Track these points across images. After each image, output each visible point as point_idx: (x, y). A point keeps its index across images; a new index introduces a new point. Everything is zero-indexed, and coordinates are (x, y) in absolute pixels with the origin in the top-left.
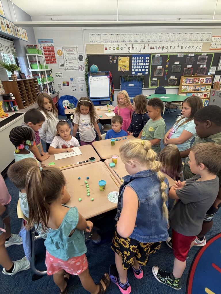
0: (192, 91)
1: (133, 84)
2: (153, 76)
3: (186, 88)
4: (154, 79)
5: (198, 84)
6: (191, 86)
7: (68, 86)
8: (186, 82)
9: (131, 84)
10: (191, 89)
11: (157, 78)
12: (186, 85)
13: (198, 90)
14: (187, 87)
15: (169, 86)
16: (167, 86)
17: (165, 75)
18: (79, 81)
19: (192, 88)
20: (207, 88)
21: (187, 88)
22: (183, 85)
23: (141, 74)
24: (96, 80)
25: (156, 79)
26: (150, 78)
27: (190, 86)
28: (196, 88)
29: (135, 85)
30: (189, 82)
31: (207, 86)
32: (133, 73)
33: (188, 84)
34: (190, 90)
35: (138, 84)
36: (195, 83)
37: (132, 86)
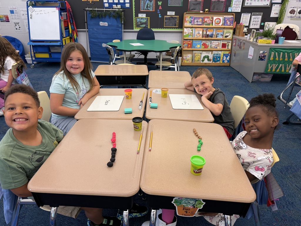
0: (201, 36)
1: (106, 23)
2: (138, 11)
3: (191, 32)
4: (140, 15)
5: (211, 26)
6: (200, 29)
7: (7, 21)
8: (190, 23)
9: (103, 22)
10: (199, 33)
11: (145, 14)
12: (192, 27)
13: (212, 37)
14: (194, 30)
15: (166, 28)
16: (164, 28)
17: (158, 10)
18: (23, 15)
19: (201, 32)
20: (227, 33)
21: (194, 31)
22: (185, 27)
23: (119, 6)
24: (39, 13)
25: (144, 16)
26: (134, 14)
27: (198, 29)
28: (208, 33)
29: (110, 24)
30: (196, 23)
31: (225, 31)
32: (106, 5)
33: (193, 26)
34: (198, 35)
35: (114, 22)
36: (206, 25)
37: (105, 26)
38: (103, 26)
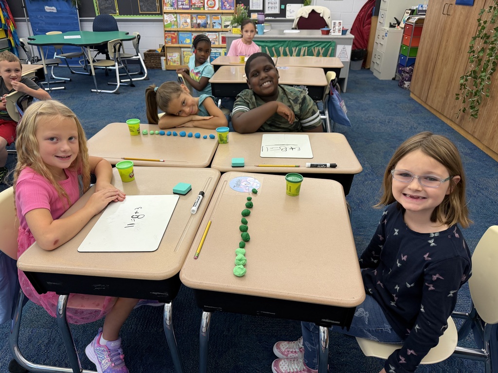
0: (189, 27)
1: (53, 8)
3: (175, 19)
5: (202, 11)
6: (187, 15)
8: (171, 6)
9: (49, 6)
10: (186, 22)
12: (176, 13)
13: (205, 27)
14: (178, 17)
15: (143, 14)
16: (140, 14)
19: (189, 20)
20: (226, 21)
21: (178, 19)
22: (165, 13)
27: (184, 15)
28: (199, 21)
29: (59, 9)
30: (181, 7)
31: (224, 18)
33: (177, 11)
34: (185, 25)
35: (65, 6)
36: (195, 9)
37: (52, 12)
38: (50, 12)
